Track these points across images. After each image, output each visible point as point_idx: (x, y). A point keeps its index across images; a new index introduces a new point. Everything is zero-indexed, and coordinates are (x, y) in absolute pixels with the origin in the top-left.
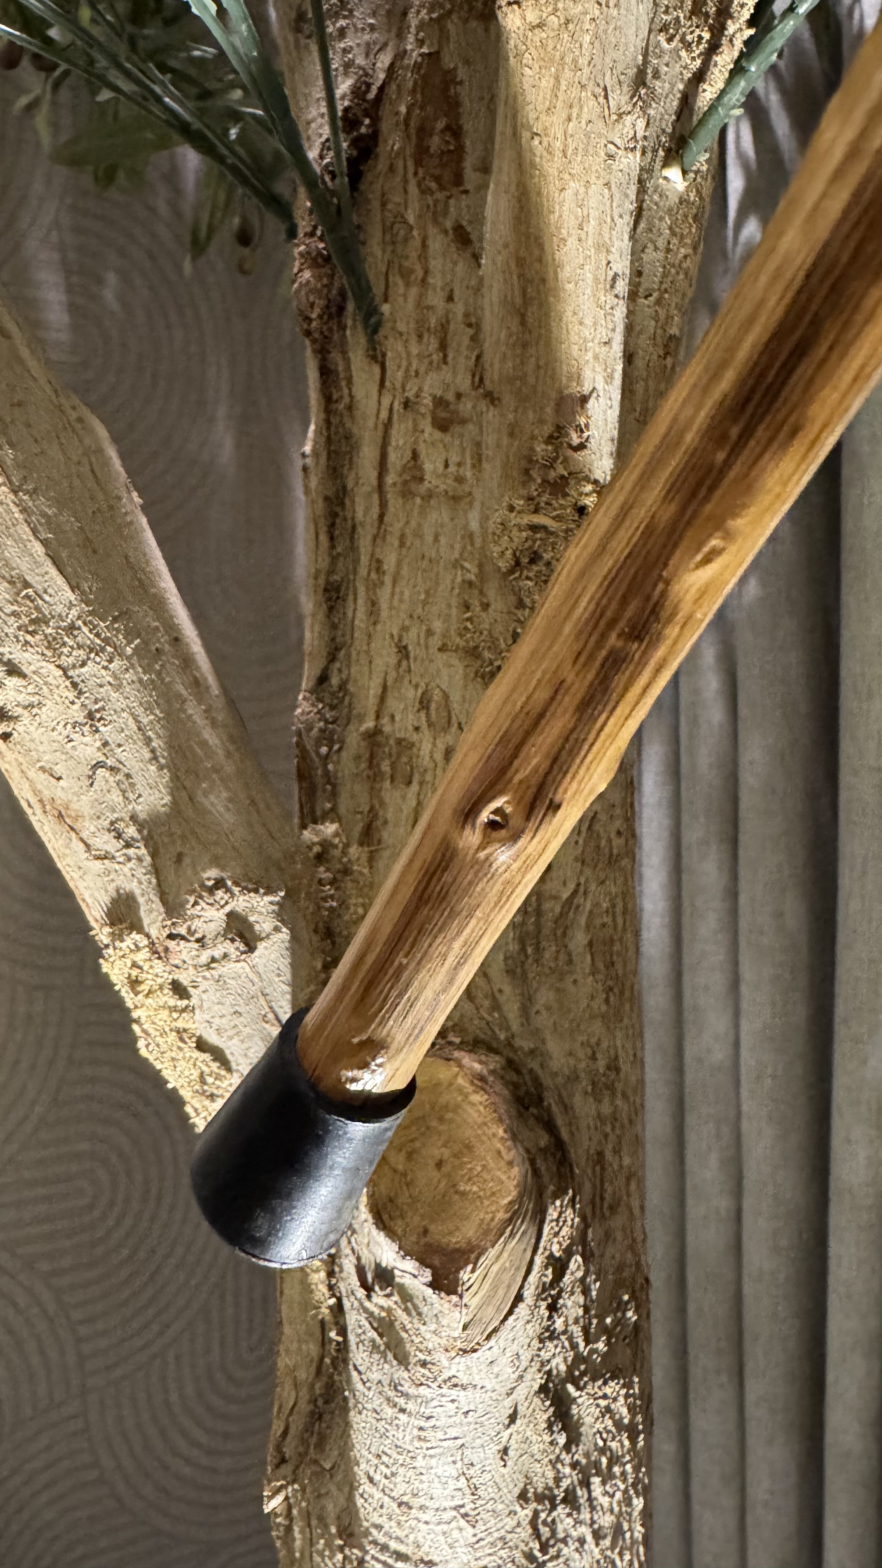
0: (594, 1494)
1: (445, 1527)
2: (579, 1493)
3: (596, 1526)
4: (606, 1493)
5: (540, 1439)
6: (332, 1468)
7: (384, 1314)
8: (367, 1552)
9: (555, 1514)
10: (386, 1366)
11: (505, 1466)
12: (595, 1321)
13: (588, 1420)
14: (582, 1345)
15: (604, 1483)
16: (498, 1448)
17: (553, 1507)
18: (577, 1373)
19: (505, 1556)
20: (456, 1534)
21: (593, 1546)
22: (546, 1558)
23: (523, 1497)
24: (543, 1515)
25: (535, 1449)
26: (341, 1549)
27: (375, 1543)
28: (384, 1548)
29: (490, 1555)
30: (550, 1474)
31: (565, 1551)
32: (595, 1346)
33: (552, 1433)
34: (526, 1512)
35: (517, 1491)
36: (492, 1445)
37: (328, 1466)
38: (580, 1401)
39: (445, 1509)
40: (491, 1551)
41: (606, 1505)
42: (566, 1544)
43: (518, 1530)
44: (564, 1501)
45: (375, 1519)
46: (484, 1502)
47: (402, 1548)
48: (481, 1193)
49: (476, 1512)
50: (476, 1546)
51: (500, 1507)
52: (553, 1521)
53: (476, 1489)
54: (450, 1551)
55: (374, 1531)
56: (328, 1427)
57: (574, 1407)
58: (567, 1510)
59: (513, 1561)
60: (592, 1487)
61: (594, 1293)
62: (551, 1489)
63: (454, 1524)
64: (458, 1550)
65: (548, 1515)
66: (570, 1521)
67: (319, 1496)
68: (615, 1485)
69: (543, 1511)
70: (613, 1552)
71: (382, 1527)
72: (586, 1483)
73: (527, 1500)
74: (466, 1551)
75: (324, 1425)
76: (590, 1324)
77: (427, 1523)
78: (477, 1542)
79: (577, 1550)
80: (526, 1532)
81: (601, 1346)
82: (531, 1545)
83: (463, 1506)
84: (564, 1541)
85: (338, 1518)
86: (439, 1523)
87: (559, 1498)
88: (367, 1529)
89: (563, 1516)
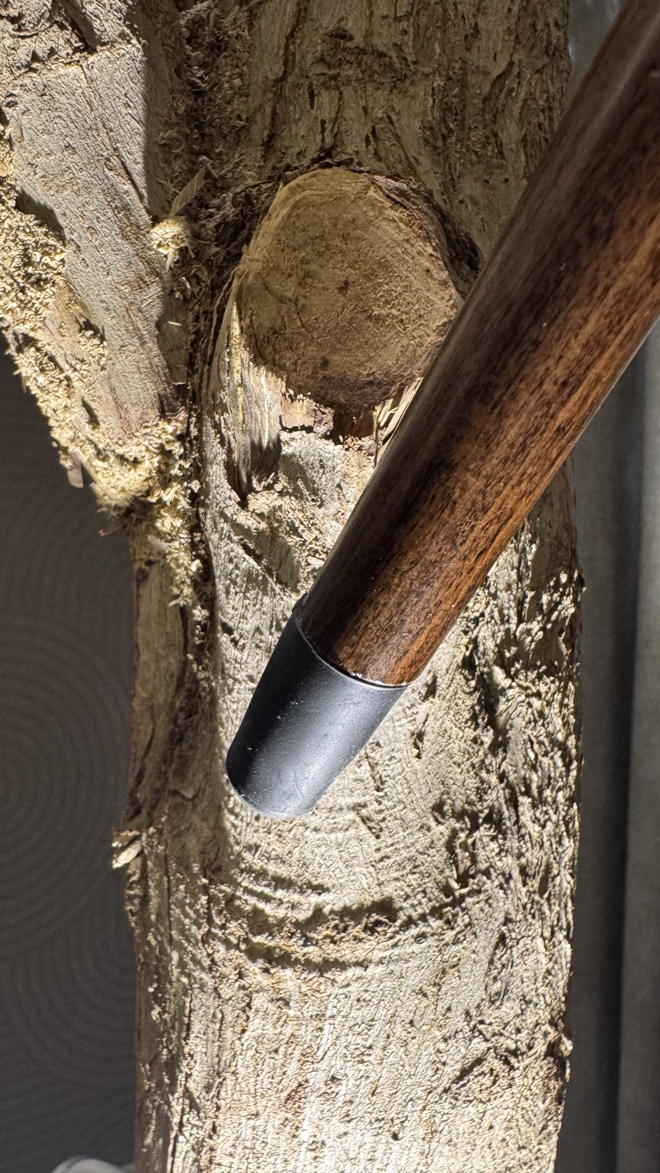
0: (523, 819)
1: (340, 835)
2: (506, 814)
3: (523, 861)
4: (536, 820)
5: (461, 734)
6: (195, 796)
7: (263, 525)
8: (238, 885)
9: (477, 834)
10: (266, 600)
11: (419, 756)
12: (530, 594)
13: (519, 722)
14: (514, 619)
15: (534, 806)
16: (412, 728)
17: (475, 827)
18: (508, 655)
19: (414, 883)
20: (354, 847)
21: (520, 885)
22: (464, 891)
23: (438, 808)
24: (462, 835)
25: (456, 747)
26: (205, 889)
27: (249, 870)
28: (261, 874)
29: (396, 879)
30: (472, 783)
31: (488, 885)
32: (529, 626)
33: (477, 725)
34: (441, 828)
35: (432, 801)
36: (404, 721)
37: (190, 795)
38: (510, 693)
39: (341, 809)
40: (396, 875)
41: (535, 835)
42: (489, 877)
43: (431, 852)
44: (488, 819)
45: (251, 838)
46: (390, 804)
47: (283, 871)
48: (404, 317)
49: (380, 817)
50: (379, 866)
51: (411, 815)
52: (474, 843)
53: (383, 783)
54: (346, 871)
55: (247, 855)
56: (191, 747)
57: (503, 699)
58: (492, 832)
59: (424, 892)
60: (521, 809)
61: (530, 557)
62: (471, 803)
63: (352, 831)
64: (357, 869)
65: (468, 836)
66: (493, 845)
67: (179, 835)
68: (546, 813)
69: (462, 830)
70: (541, 896)
71: (257, 847)
72: (513, 802)
73: (443, 815)
74: (364, 871)
75: (185, 746)
76: (525, 597)
77: (316, 830)
78: (381, 860)
79: (501, 887)
80: (440, 856)
81: (535, 626)
82: (447, 872)
83: (365, 806)
84: (487, 873)
85: (203, 852)
86: (332, 831)
87: (482, 815)
88: (239, 854)
89: (486, 840)
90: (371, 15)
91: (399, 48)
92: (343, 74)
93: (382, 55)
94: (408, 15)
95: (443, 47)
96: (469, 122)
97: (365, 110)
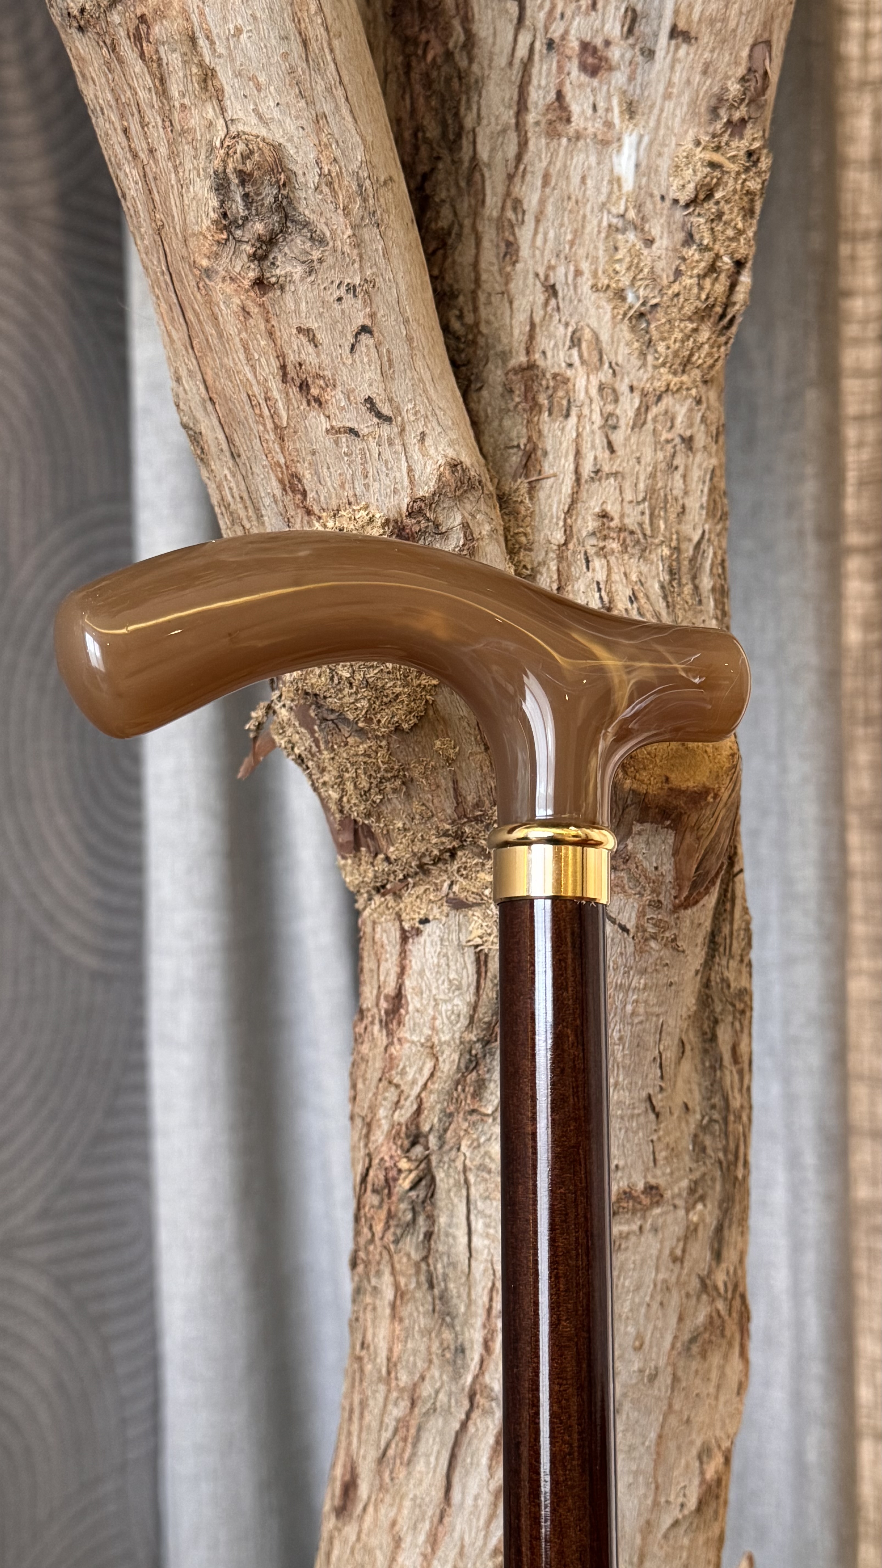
90: (622, 501)
91: (641, 525)
92: (608, 547)
93: (632, 533)
94: (644, 500)
95: (666, 522)
96: (684, 581)
97: (625, 574)
